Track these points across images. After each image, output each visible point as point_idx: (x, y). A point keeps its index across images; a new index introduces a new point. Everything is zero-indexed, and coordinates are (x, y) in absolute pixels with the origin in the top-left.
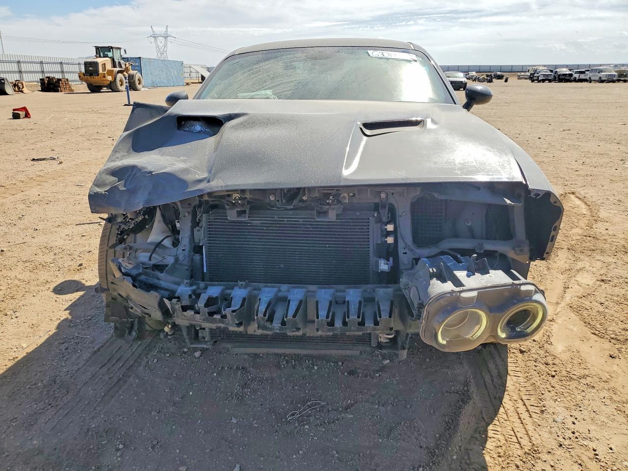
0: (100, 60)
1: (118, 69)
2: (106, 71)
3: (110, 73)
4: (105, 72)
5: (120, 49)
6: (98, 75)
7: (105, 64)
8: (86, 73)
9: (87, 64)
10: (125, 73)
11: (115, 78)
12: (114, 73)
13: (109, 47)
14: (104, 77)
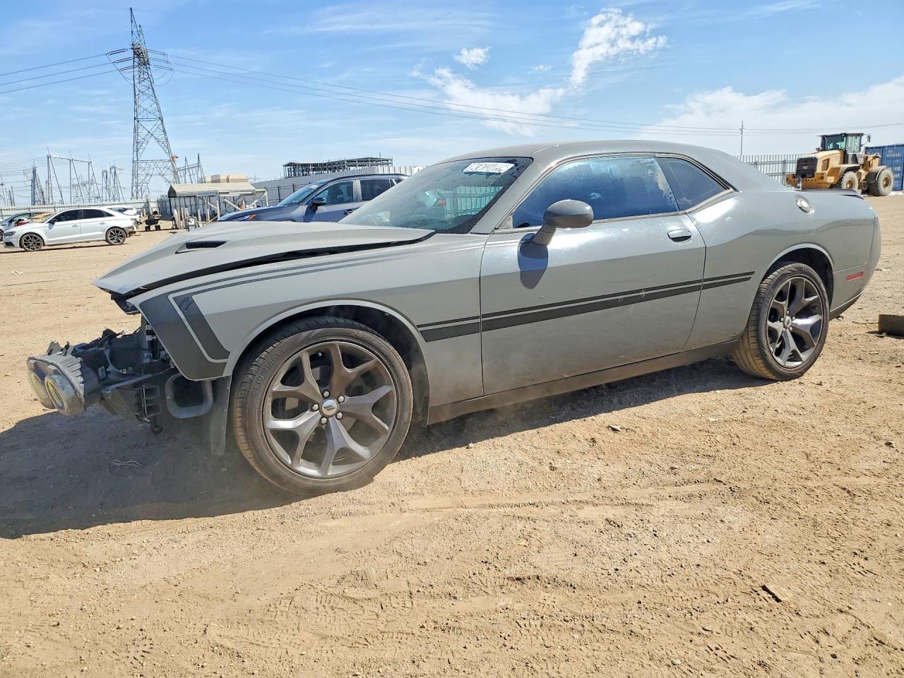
0: (821, 156)
1: (850, 165)
2: (829, 170)
3: (834, 171)
4: (827, 172)
5: (860, 135)
6: (813, 177)
7: (828, 160)
8: (797, 174)
9: (802, 162)
10: (861, 171)
11: (841, 180)
12: (840, 171)
13: (842, 134)
14: (822, 178)
